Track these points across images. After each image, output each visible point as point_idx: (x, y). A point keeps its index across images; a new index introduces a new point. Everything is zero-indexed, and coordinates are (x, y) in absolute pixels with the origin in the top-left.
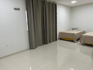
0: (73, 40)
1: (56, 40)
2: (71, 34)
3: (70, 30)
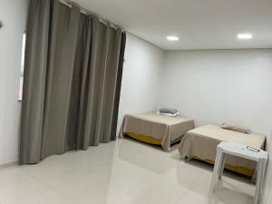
0: (162, 144)
1: (113, 138)
2: (157, 124)
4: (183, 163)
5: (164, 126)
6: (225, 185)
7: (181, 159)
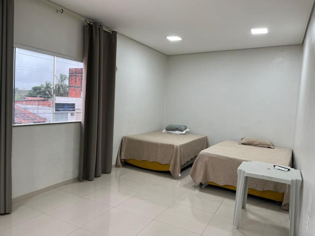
0: (170, 169)
1: (106, 170)
3: (159, 131)
4: (197, 192)
5: (172, 146)
6: (251, 217)
7: (195, 187)
